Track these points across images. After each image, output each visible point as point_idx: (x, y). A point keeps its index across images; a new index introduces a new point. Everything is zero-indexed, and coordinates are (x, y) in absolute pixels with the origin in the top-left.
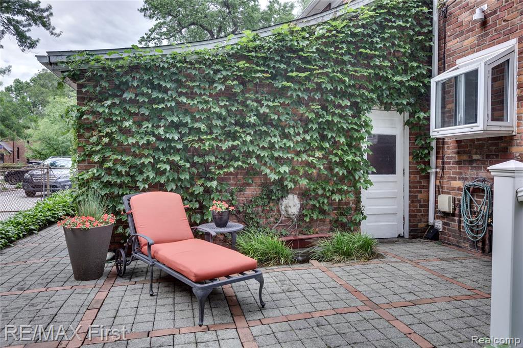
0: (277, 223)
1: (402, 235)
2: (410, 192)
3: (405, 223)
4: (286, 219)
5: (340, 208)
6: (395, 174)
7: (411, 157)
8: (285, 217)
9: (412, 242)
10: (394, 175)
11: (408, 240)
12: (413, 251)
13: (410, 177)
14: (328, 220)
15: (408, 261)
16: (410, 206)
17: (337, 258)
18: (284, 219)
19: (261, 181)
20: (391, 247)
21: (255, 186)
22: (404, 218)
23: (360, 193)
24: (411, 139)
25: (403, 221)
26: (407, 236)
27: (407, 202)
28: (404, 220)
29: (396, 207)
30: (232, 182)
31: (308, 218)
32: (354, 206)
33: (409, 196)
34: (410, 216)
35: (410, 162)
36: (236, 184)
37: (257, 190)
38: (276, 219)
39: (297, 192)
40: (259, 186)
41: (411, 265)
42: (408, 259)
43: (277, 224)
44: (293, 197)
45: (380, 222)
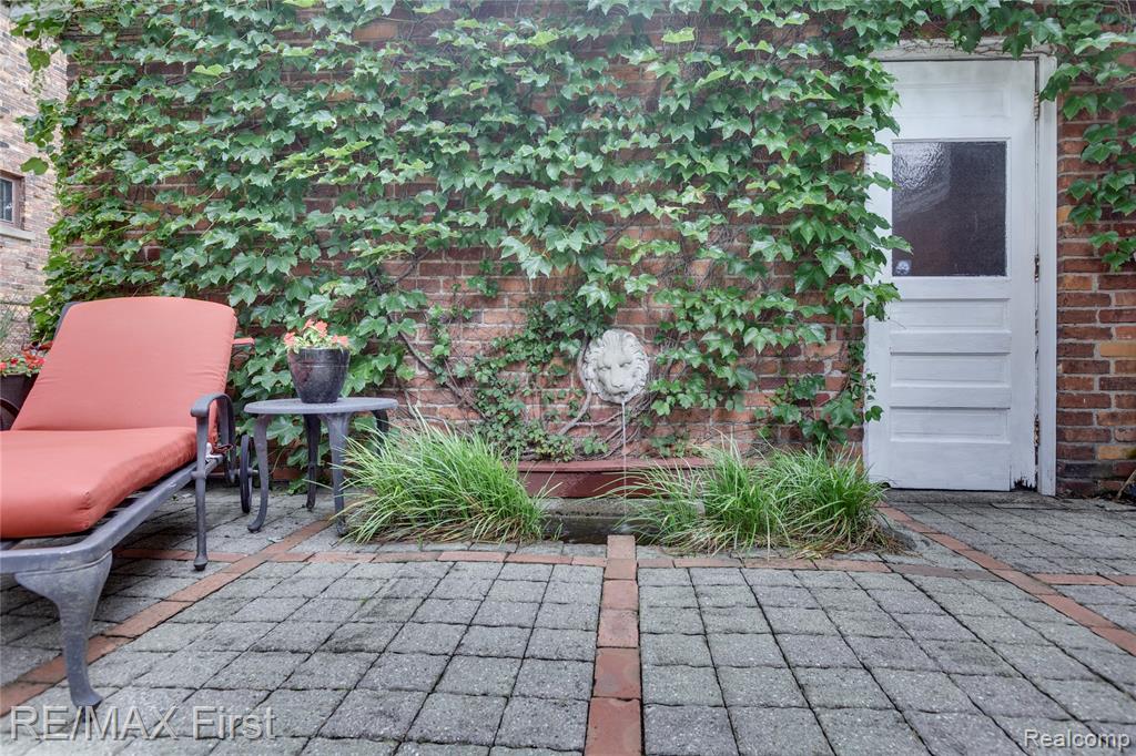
0: (572, 417)
1: (1031, 482)
2: (1061, 333)
3: (1043, 441)
4: (604, 407)
5: (787, 380)
6: (1002, 272)
7: (1067, 208)
8: (602, 402)
9: (1066, 509)
10: (1000, 278)
11: (1051, 500)
12: (1055, 538)
13: (1059, 281)
14: (746, 418)
15: (1010, 575)
16: (1060, 383)
17: (701, 535)
18: (597, 406)
19: (527, 290)
20: (967, 519)
21: (510, 306)
22: (1037, 424)
23: (861, 332)
24: (1066, 148)
25: (1033, 436)
26: (1048, 486)
27: (1051, 369)
28: (1038, 433)
29: (1006, 386)
30: (442, 292)
31: (666, 405)
32: (837, 374)
33: (1059, 347)
34: (1062, 418)
35: (1060, 230)
36: (452, 299)
37: (515, 317)
38: (571, 405)
39: (642, 327)
40: (521, 305)
41: (1017, 594)
42: (1018, 568)
43: (573, 423)
44: (622, 340)
45: (940, 434)
